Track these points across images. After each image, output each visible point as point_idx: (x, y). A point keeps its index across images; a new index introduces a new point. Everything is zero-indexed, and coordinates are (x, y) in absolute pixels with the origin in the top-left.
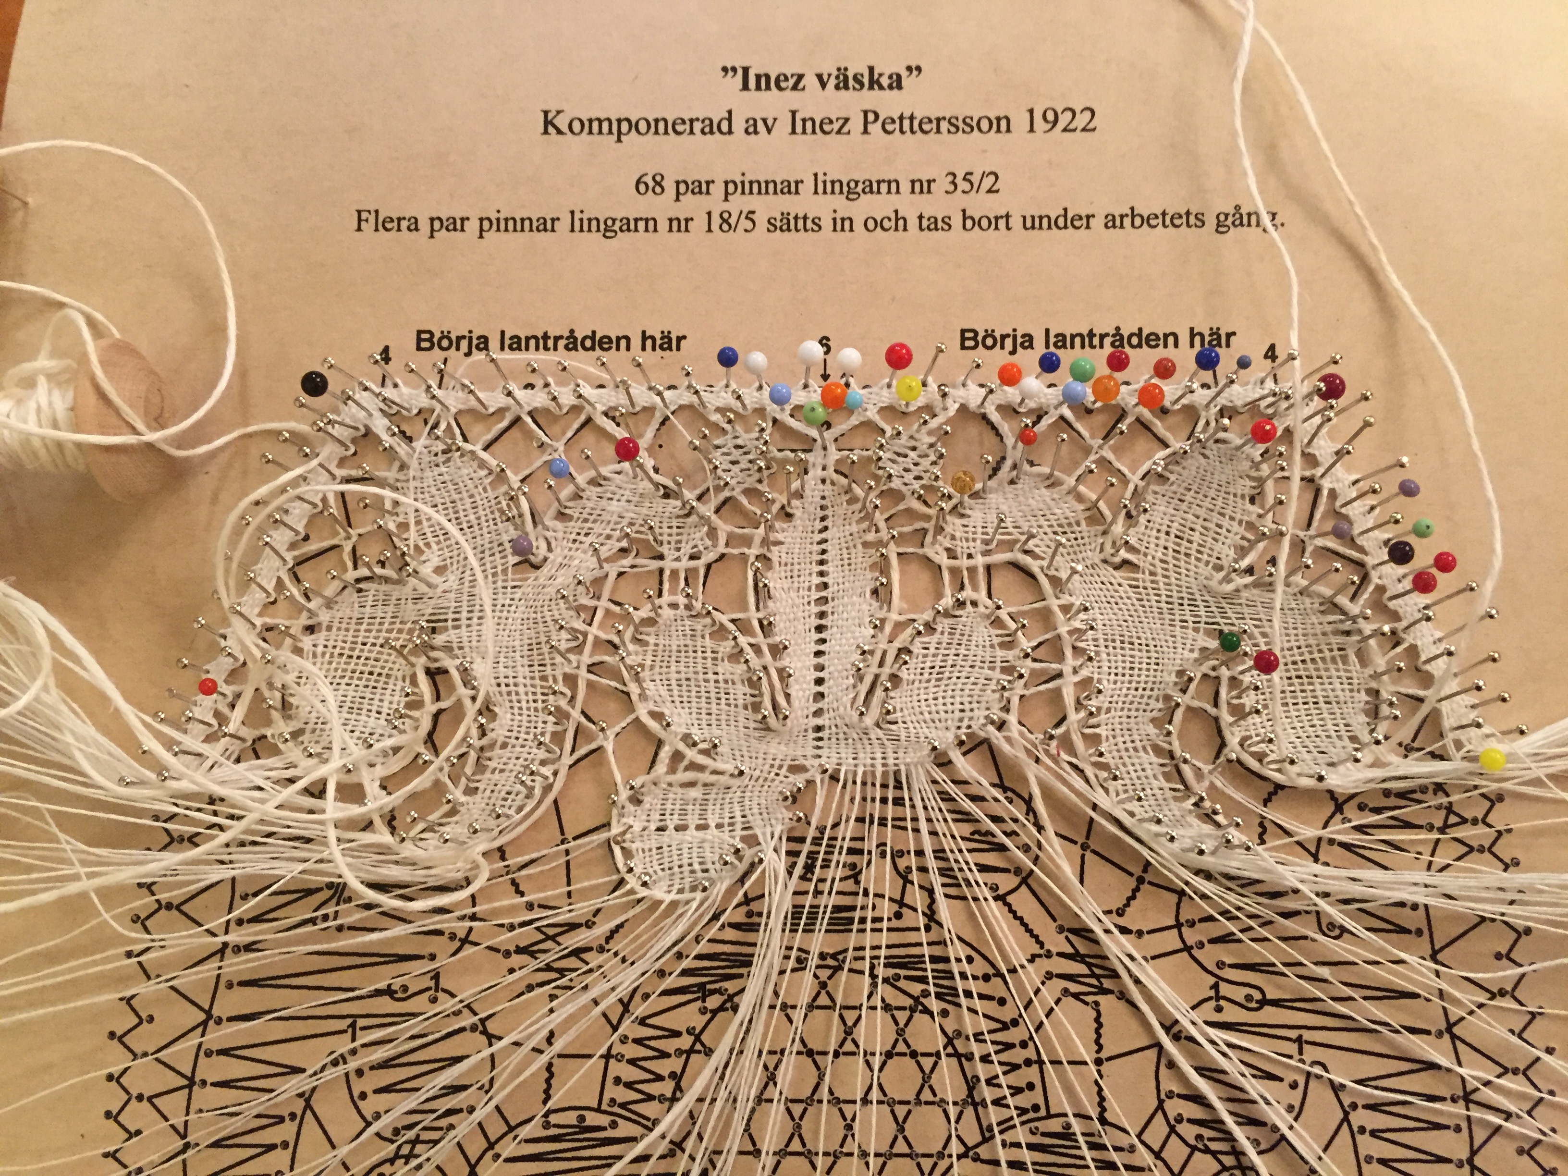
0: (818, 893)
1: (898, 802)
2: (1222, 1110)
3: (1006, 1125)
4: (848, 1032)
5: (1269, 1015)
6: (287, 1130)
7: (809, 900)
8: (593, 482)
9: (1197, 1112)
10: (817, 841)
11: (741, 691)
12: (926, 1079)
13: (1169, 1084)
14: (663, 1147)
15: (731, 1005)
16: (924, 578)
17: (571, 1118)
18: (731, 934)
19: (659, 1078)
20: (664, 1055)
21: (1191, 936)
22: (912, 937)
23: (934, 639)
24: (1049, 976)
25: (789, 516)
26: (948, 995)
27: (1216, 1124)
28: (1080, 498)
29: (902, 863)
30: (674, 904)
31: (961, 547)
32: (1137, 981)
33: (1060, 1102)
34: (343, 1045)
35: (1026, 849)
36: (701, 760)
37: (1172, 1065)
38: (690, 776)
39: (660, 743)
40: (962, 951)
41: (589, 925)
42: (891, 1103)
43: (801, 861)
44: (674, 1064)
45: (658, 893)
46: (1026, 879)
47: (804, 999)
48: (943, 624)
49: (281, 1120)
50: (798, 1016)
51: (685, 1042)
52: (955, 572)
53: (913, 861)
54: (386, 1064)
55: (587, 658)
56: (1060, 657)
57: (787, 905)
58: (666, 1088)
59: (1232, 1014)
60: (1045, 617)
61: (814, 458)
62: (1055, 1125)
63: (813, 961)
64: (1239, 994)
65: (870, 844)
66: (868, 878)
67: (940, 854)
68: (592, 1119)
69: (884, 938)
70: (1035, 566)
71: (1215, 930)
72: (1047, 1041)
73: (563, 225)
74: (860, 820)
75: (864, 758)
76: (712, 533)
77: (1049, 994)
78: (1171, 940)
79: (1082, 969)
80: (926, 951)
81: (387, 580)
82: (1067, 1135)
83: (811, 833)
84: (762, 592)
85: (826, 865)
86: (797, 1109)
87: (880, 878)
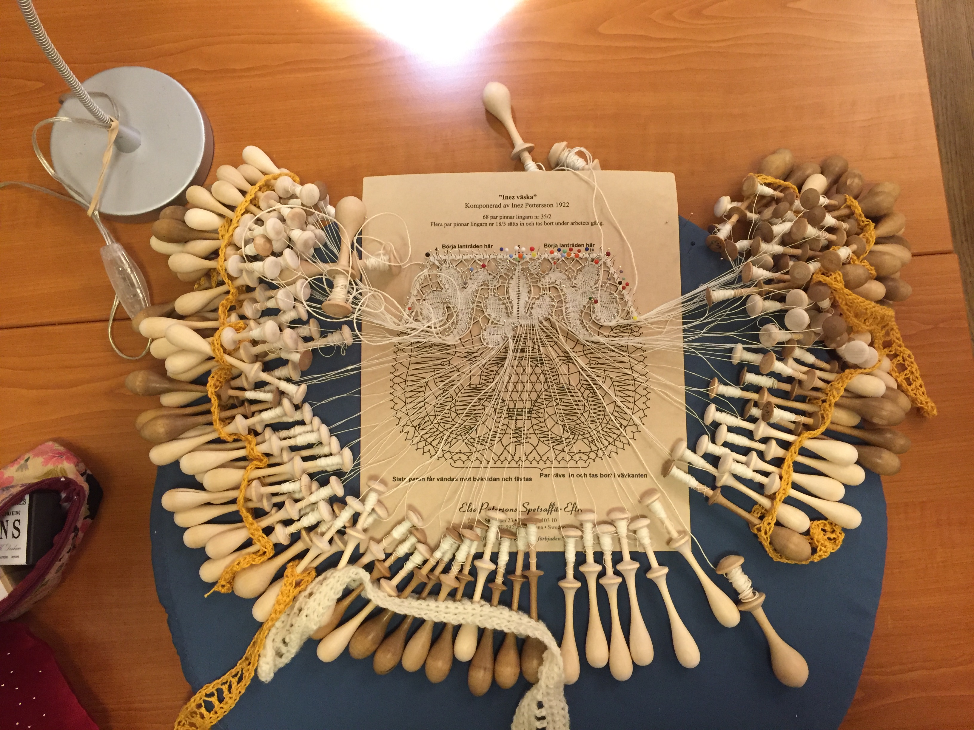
0: (518, 346)
1: (533, 330)
2: (591, 382)
3: (552, 385)
4: (524, 370)
5: (599, 366)
6: (423, 389)
7: (516, 347)
8: (476, 272)
9: (586, 383)
10: (518, 337)
11: (504, 310)
12: (538, 378)
13: (581, 378)
14: (491, 390)
15: (503, 366)
16: (537, 289)
17: (474, 386)
18: (502, 354)
19: (490, 379)
20: (491, 375)
21: (585, 353)
22: (535, 354)
23: (539, 300)
24: (560, 360)
25: (512, 278)
26: (542, 364)
27: (590, 385)
28: (566, 275)
29: (534, 341)
30: (492, 348)
31: (544, 284)
32: (576, 360)
33: (562, 381)
34: (433, 373)
35: (556, 338)
36: (497, 322)
37: (582, 375)
38: (495, 325)
39: (489, 320)
40: (545, 356)
41: (477, 352)
42: (532, 382)
43: (515, 341)
44: (493, 376)
45: (490, 346)
46: (556, 343)
47: (516, 365)
48: (541, 298)
49: (422, 387)
50: (515, 368)
51: (495, 372)
52: (543, 288)
53: (536, 340)
54: (440, 377)
55: (476, 304)
56: (562, 304)
57: (513, 348)
58: (492, 380)
59: (592, 366)
60: (560, 296)
61: (517, 268)
62: (561, 386)
63: (517, 358)
64: (594, 362)
65: (528, 338)
66: (528, 344)
67: (540, 339)
68: (478, 386)
69: (530, 354)
70: (558, 287)
71: (590, 351)
72: (560, 371)
73: (469, 225)
74: (526, 333)
75: (527, 322)
76: (498, 282)
77: (560, 363)
78: (582, 353)
79: (566, 358)
80: (538, 356)
81: (438, 291)
82: (563, 387)
83: (517, 336)
84: (508, 292)
85: (520, 341)
86: (515, 384)
87: (529, 344)
